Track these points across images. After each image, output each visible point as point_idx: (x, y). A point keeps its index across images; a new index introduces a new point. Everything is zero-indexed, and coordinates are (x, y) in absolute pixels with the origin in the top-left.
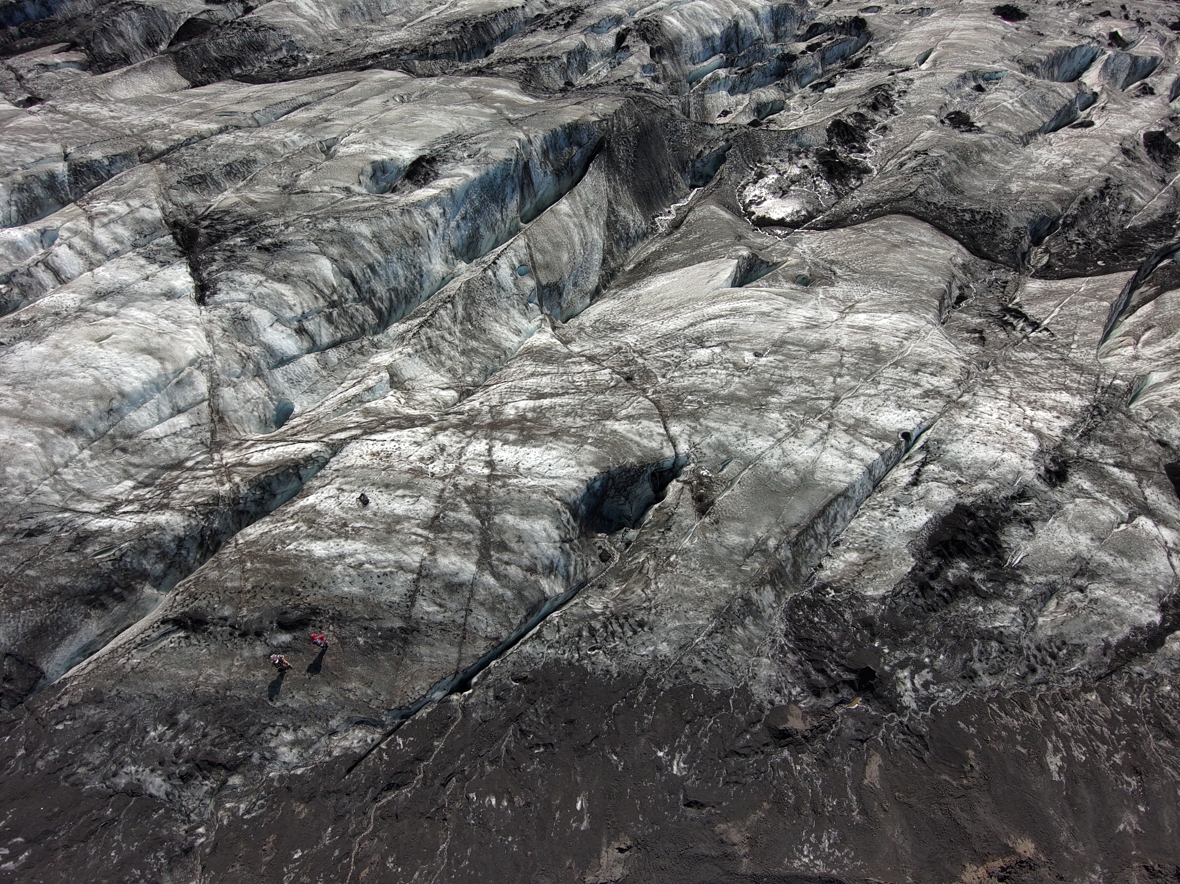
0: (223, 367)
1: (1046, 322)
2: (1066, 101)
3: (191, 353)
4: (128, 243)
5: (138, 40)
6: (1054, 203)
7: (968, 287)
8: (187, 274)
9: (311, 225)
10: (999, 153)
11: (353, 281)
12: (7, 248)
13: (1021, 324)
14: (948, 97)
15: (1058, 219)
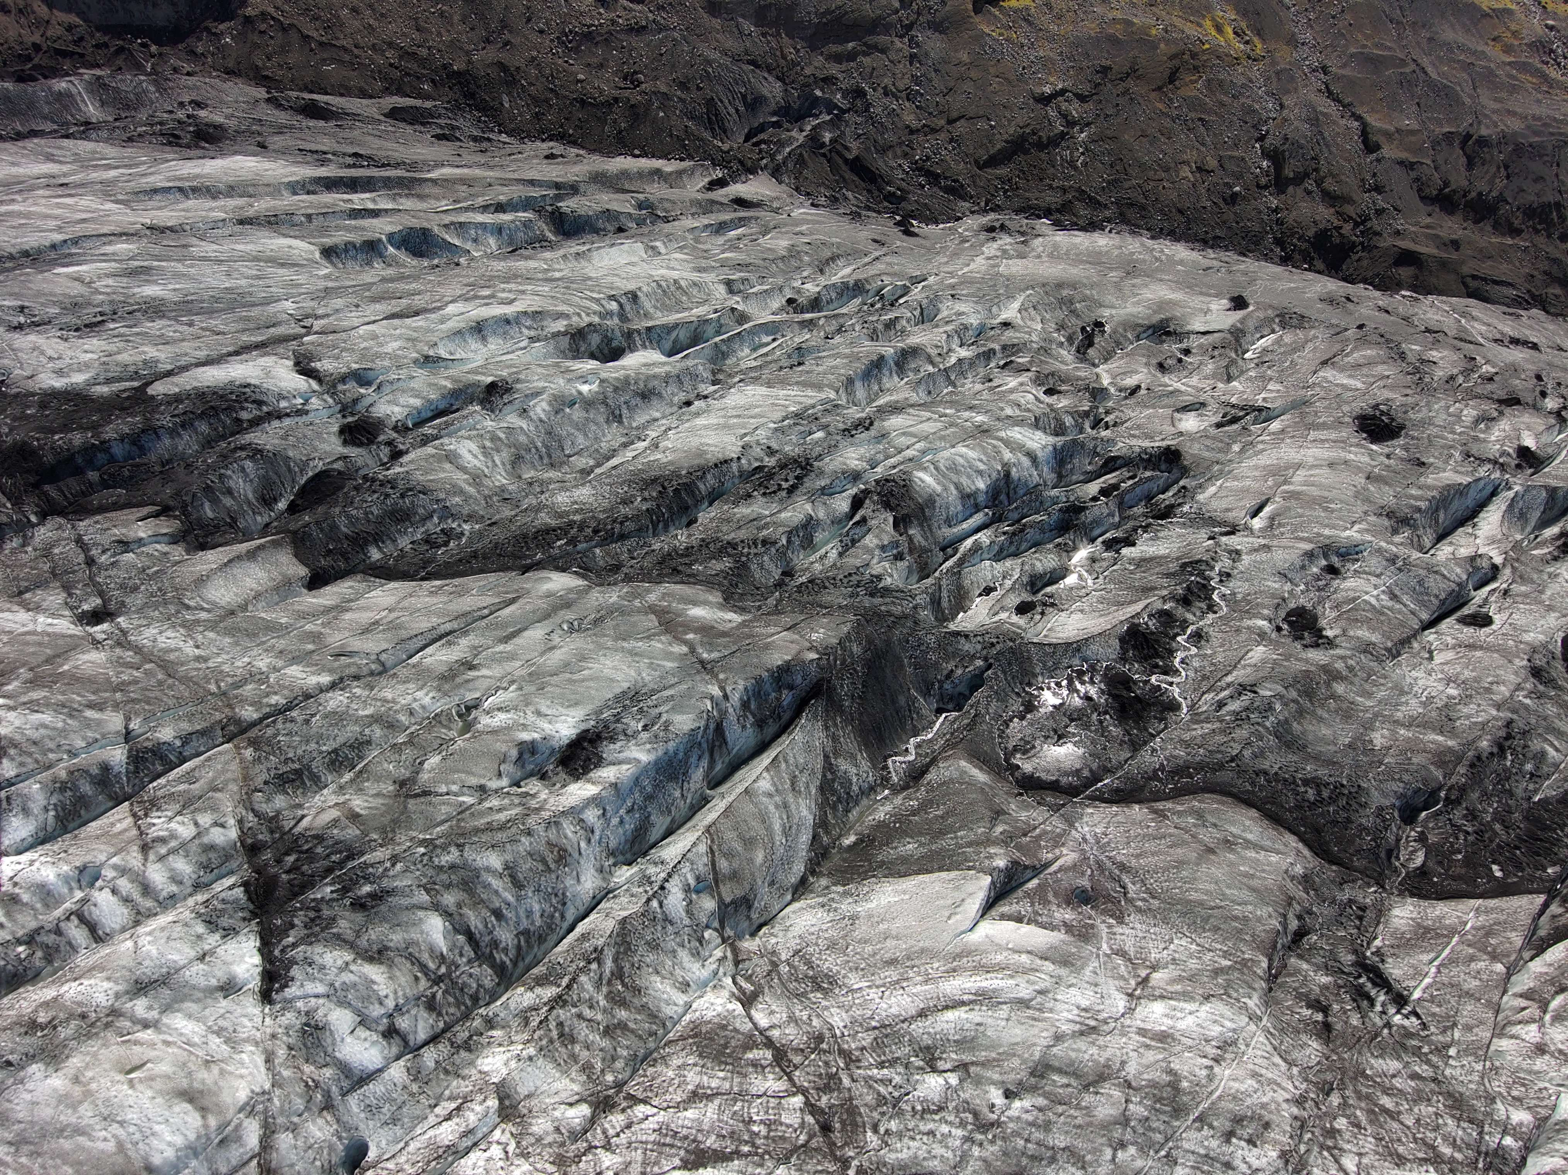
0: (282, 1106)
1: (1416, 995)
2: (1454, 586)
3: (243, 1095)
4: (188, 883)
5: (250, 496)
6: (1432, 768)
7: (1310, 913)
8: (255, 951)
9: (426, 858)
10: (1356, 680)
11: (471, 937)
12: (34, 894)
13: (1382, 998)
14: (1288, 587)
15: (1440, 789)
